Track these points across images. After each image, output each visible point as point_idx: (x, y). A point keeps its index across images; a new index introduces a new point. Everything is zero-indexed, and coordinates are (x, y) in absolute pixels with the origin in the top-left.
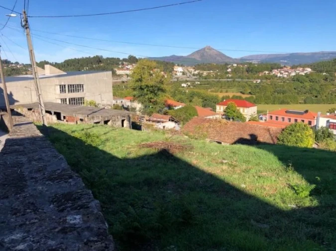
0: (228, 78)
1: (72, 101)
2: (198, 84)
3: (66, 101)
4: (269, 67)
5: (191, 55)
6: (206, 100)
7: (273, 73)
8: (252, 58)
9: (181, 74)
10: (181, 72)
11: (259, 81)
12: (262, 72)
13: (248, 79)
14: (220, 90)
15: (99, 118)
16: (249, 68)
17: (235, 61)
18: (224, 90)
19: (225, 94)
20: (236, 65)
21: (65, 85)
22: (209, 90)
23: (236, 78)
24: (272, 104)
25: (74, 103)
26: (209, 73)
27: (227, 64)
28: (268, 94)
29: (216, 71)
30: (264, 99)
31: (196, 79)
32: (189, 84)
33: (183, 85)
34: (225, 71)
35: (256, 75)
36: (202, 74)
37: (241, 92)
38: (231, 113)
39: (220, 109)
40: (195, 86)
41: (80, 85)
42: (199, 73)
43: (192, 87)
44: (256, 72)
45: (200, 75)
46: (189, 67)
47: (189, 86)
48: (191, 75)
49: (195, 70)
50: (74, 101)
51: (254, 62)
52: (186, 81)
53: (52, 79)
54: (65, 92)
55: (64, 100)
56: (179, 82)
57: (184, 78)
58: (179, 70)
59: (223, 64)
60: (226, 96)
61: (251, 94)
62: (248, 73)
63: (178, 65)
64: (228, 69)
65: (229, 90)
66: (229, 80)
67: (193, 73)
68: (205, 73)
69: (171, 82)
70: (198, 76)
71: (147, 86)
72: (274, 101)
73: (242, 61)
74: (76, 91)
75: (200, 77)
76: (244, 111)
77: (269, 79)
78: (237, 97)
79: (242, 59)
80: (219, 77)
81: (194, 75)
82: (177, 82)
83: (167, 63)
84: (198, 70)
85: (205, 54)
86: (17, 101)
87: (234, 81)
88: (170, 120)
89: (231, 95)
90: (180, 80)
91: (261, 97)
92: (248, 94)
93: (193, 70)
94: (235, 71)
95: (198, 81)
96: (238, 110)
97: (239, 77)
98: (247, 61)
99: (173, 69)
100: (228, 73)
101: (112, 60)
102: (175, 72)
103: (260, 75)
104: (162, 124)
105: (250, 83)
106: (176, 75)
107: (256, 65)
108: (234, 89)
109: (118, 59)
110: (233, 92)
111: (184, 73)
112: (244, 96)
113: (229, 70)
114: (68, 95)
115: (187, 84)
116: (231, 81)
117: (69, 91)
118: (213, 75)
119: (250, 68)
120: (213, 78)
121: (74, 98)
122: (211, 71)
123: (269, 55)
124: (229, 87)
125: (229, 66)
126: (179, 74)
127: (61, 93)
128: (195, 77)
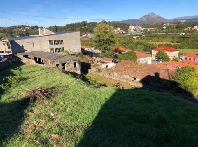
0: (163, 32)
1: (57, 50)
2: (144, 37)
3: (53, 50)
4: (192, 24)
5: (141, 18)
6: (146, 47)
7: (194, 28)
8: (181, 19)
9: (133, 31)
10: (133, 29)
11: (184, 34)
12: (186, 27)
13: (177, 33)
14: (158, 40)
15: (58, 62)
16: (177, 26)
17: (169, 21)
18: (160, 40)
19: (160, 43)
20: (169, 24)
21: (52, 41)
22: (151, 40)
23: (169, 32)
24: (191, 48)
25: (58, 51)
26: (151, 30)
27: (163, 24)
28: (190, 42)
29: (156, 28)
30: (186, 45)
31: (143, 33)
32: (138, 36)
33: (134, 37)
34: (161, 28)
35: (182, 30)
36: (147, 30)
37: (171, 41)
38: (161, 56)
39: (154, 53)
40: (141, 38)
41: (61, 40)
42: (145, 30)
43: (140, 39)
44: (183, 28)
45: (145, 31)
46: (139, 26)
47: (138, 38)
48: (140, 31)
49: (142, 28)
50: (58, 50)
51: (182, 21)
52: (136, 35)
53: (45, 37)
54: (53, 45)
55: (52, 49)
56: (132, 35)
57: (135, 33)
58: (132, 28)
59: (161, 24)
60: (161, 44)
61: (178, 42)
62: (177, 29)
63: (132, 25)
64: (163, 26)
65: (163, 40)
66: (163, 33)
67: (141, 30)
68: (149, 30)
69: (127, 36)
70: (144, 32)
71: (103, 40)
72: (193, 47)
73: (174, 21)
74: (59, 44)
75: (145, 32)
76: (169, 54)
77: (191, 32)
78: (168, 45)
79: (174, 20)
80: (157, 32)
81: (141, 31)
82: (131, 35)
83: (125, 24)
84: (144, 27)
85: (149, 18)
86: (26, 50)
87: (167, 34)
88: (112, 62)
89: (164, 43)
90: (132, 34)
91: (184, 44)
92: (175, 42)
93: (141, 28)
94: (168, 28)
95: (144, 35)
96: (166, 53)
97: (171, 32)
98: (178, 21)
99: (129, 28)
100: (164, 29)
101: (92, 24)
102: (129, 30)
103: (185, 30)
104: (105, 64)
105: (178, 35)
106: (130, 31)
107: (183, 24)
108: (167, 39)
109: (96, 23)
110: (166, 41)
111: (135, 30)
112: (172, 44)
113: (165, 27)
114: (55, 47)
115: (137, 37)
116: (165, 34)
117: (55, 44)
118: (154, 31)
119: (179, 26)
120: (153, 32)
121: (58, 48)
122: (153, 29)
123: (193, 16)
124: (163, 38)
125: (165, 25)
126: (132, 31)
127: (50, 45)
128: (142, 32)
